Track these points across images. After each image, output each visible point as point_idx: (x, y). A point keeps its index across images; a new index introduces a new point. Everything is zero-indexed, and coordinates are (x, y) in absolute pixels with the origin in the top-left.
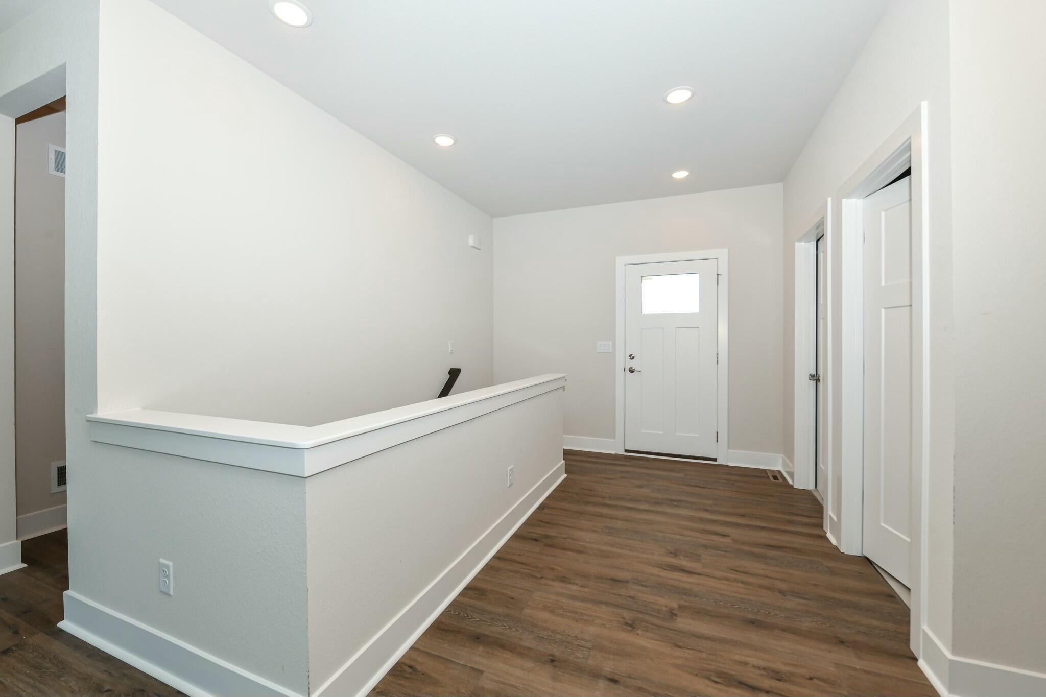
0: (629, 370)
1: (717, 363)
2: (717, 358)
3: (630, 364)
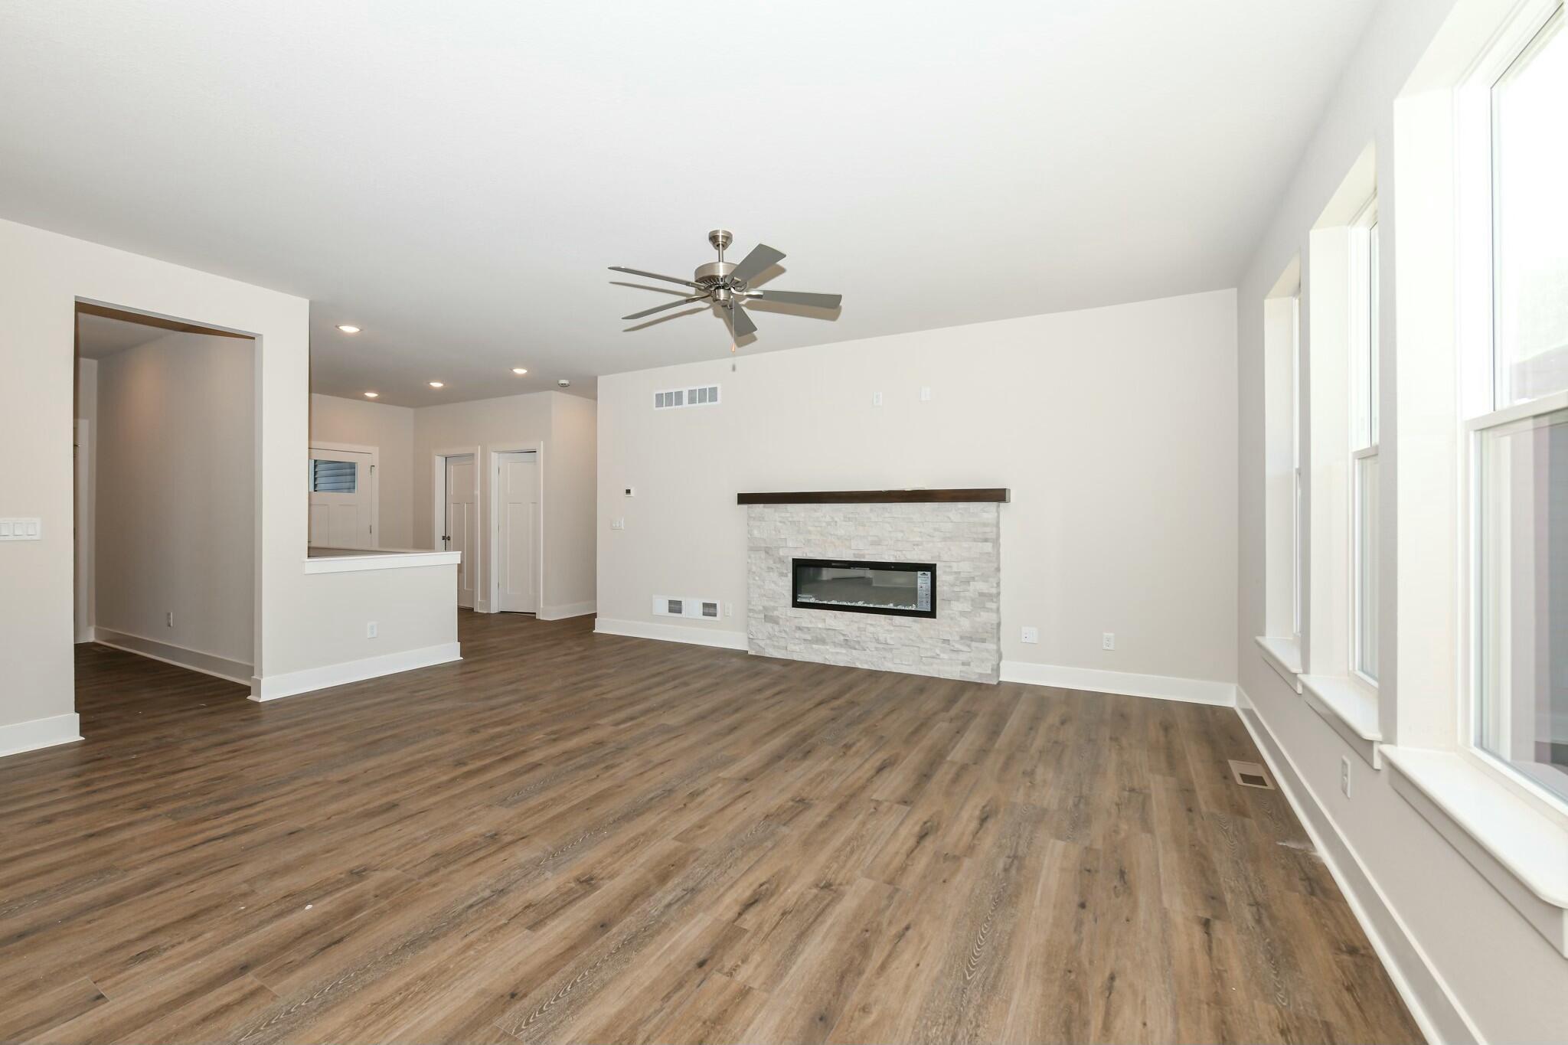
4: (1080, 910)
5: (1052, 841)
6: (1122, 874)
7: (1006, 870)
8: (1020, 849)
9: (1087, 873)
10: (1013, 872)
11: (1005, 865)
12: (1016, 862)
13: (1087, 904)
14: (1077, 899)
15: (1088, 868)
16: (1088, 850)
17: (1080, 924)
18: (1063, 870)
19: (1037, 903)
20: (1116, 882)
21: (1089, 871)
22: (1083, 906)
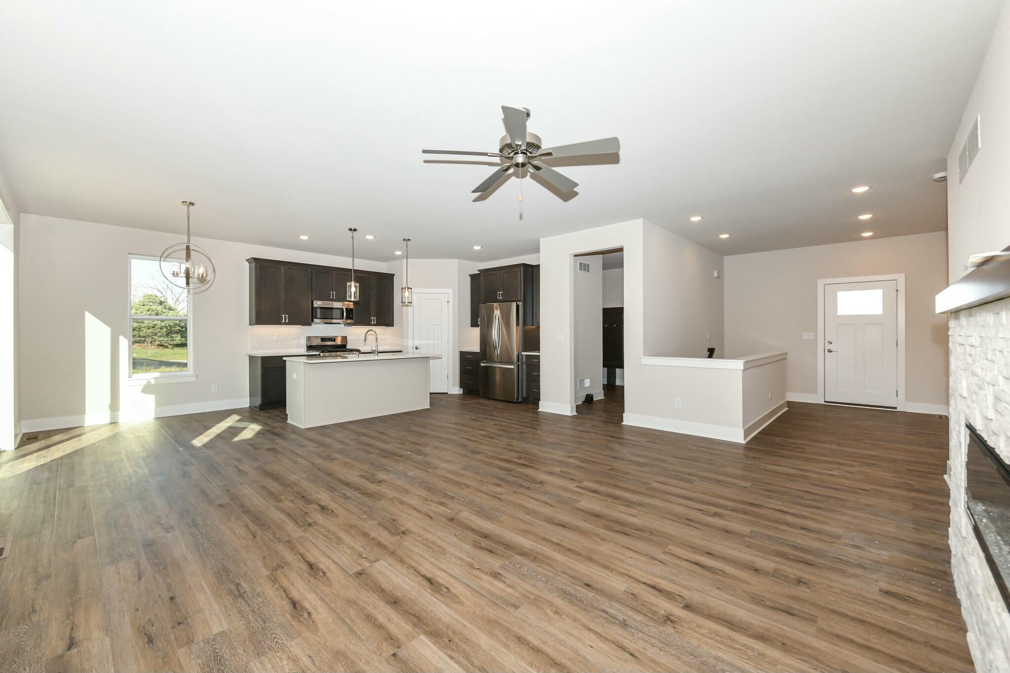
0: (828, 351)
1: (897, 346)
2: (897, 343)
3: (828, 347)
4: (173, 595)
5: (226, 627)
6: (150, 641)
7: (238, 585)
8: (244, 603)
9: (180, 621)
10: (233, 587)
11: (241, 586)
12: (237, 593)
13: (170, 601)
14: (178, 600)
15: (182, 626)
16: (190, 641)
17: (169, 588)
18: (201, 611)
19: (203, 582)
20: (153, 630)
21: (179, 624)
22: (172, 599)
